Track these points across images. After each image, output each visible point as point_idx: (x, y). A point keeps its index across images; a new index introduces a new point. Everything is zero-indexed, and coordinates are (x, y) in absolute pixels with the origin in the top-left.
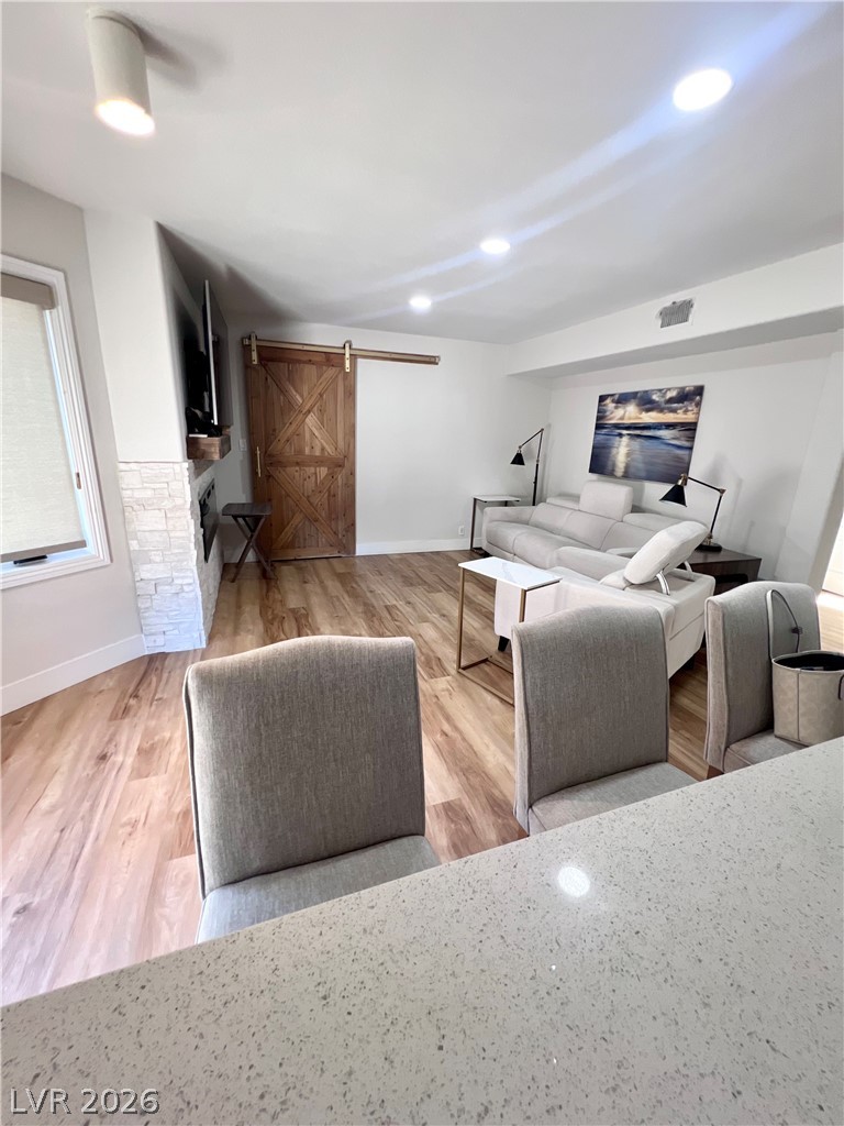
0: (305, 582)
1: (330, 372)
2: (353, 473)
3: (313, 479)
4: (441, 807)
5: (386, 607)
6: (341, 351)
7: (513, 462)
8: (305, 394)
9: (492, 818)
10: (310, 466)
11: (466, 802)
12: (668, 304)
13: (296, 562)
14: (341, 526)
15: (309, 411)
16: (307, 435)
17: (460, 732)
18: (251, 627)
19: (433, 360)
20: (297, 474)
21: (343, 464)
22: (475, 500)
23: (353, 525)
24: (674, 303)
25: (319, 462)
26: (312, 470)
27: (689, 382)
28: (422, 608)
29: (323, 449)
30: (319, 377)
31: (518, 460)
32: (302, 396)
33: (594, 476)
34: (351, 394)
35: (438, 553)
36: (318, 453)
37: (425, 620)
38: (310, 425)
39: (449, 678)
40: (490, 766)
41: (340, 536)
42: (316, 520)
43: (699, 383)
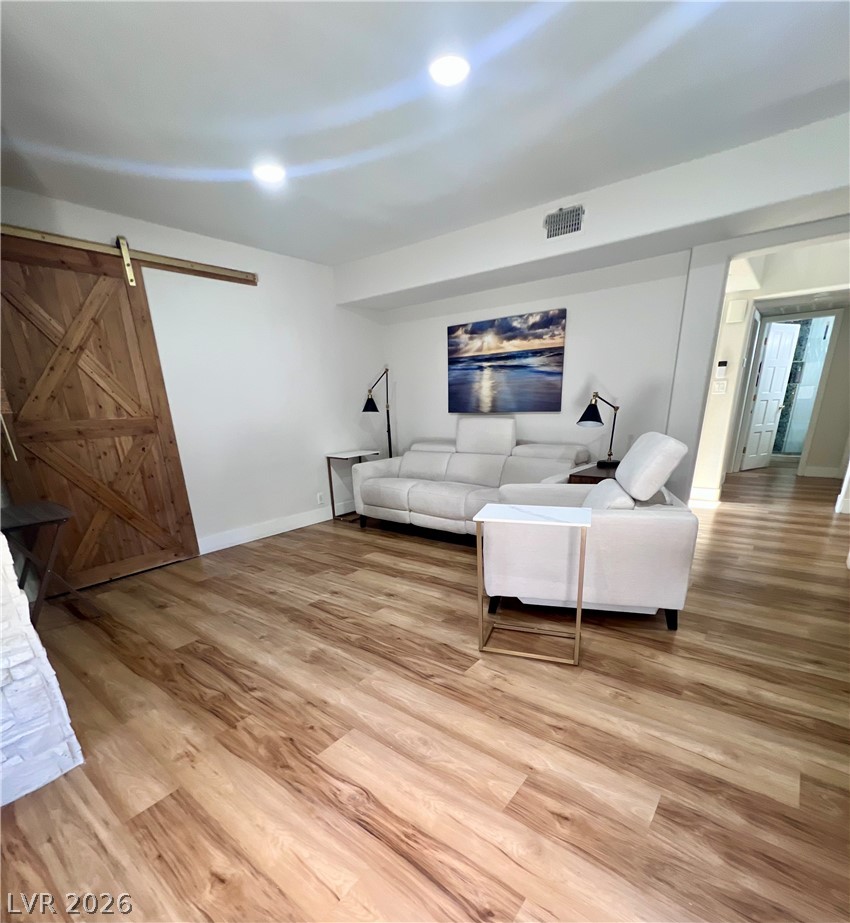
0: (162, 607)
1: (104, 285)
2: (173, 441)
3: (112, 455)
4: (658, 817)
5: (311, 605)
6: (115, 252)
7: (366, 409)
8: (67, 319)
9: (712, 800)
10: (101, 436)
11: (671, 796)
12: (554, 210)
13: (114, 585)
14: (171, 519)
15: (81, 348)
16: (86, 386)
17: (567, 718)
18: (140, 698)
19: (250, 278)
20: (83, 451)
21: (155, 426)
22: (329, 459)
23: (189, 513)
24: (561, 209)
25: (116, 428)
26: (108, 441)
27: (552, 306)
28: (357, 594)
29: (119, 408)
30: (86, 294)
31: (370, 406)
32: (63, 324)
33: (455, 416)
34: (144, 320)
35: (301, 530)
36: (111, 416)
37: (379, 607)
38: (88, 370)
39: (480, 661)
40: (637, 741)
41: (173, 533)
42: (132, 516)
43: (561, 307)
